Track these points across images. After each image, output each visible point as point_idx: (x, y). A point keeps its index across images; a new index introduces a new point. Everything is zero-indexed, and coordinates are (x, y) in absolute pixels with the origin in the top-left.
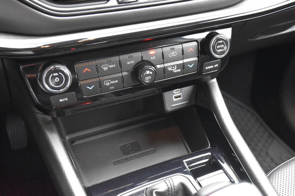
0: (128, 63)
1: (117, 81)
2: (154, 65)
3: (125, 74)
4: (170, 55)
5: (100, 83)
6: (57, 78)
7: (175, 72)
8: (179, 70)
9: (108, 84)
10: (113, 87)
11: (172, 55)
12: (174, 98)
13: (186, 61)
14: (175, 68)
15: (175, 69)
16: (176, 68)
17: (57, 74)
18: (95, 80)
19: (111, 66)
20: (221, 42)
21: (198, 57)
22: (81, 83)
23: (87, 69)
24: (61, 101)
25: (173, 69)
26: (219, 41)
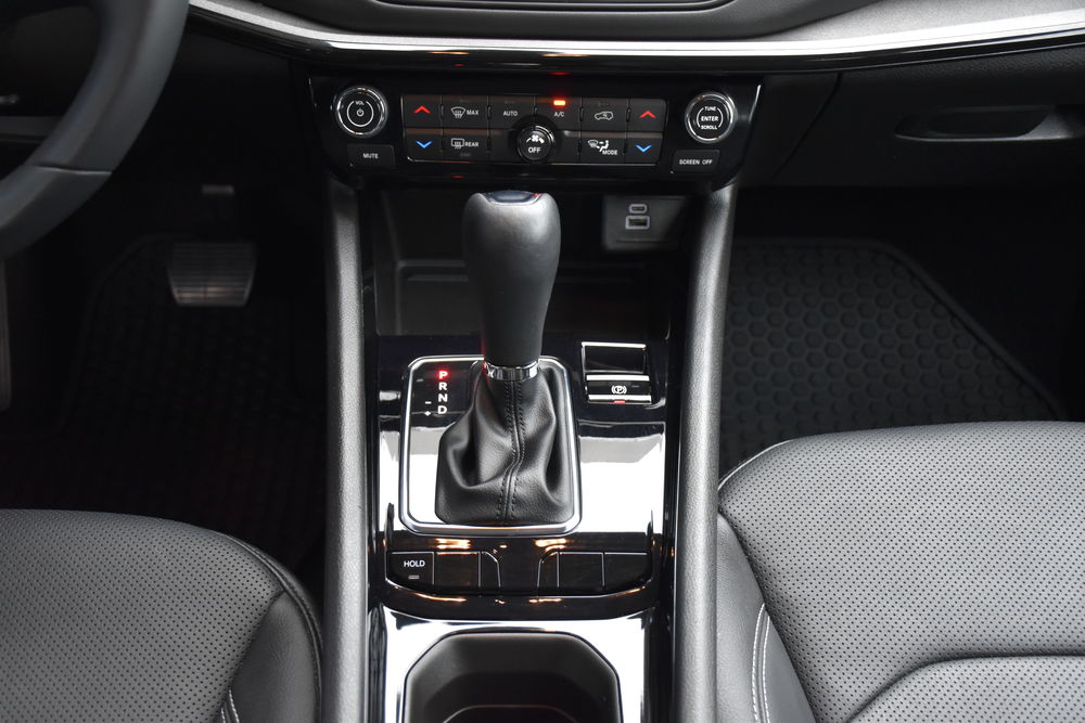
0: (505, 113)
1: (477, 144)
2: (560, 127)
3: (495, 133)
4: (598, 117)
5: (444, 143)
6: (360, 110)
7: (604, 153)
8: (615, 152)
9: (458, 146)
10: (468, 155)
11: (602, 116)
12: (627, 222)
13: (631, 136)
14: (604, 145)
15: (606, 147)
16: (607, 145)
17: (362, 103)
18: (435, 132)
19: (469, 113)
20: (713, 109)
21: (663, 133)
22: (407, 132)
23: (422, 108)
24: (366, 156)
25: (600, 145)
26: (709, 106)
